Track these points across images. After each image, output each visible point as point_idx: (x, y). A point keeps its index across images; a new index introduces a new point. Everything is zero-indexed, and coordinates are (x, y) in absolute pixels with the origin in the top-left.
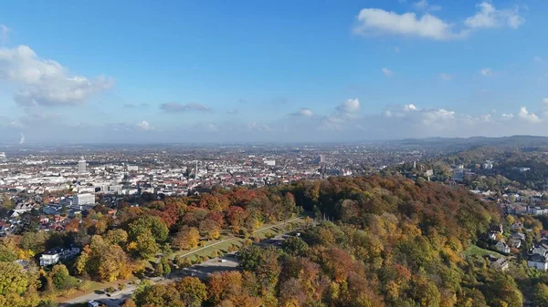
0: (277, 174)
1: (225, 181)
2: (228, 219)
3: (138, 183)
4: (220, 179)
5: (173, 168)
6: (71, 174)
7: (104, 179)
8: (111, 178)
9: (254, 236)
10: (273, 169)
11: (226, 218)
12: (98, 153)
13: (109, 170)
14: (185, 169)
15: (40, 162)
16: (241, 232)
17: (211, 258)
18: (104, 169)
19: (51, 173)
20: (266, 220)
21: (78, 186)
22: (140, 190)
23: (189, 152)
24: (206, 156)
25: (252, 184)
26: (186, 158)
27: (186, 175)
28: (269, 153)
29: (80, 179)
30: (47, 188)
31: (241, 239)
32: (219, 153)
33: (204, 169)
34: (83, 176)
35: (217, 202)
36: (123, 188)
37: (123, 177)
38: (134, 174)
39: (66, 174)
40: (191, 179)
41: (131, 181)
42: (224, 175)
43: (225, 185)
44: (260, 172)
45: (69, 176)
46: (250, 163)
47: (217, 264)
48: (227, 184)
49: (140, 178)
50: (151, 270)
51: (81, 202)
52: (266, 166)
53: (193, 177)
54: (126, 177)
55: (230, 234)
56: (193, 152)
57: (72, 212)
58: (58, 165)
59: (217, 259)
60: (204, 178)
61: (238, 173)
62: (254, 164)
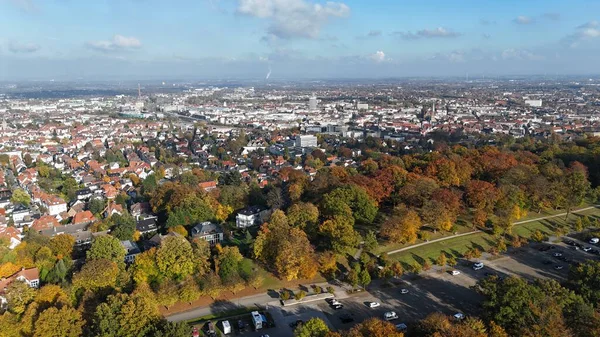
0: (545, 120)
1: (468, 126)
2: (467, 200)
3: (365, 123)
4: (462, 123)
5: (406, 107)
6: (302, 111)
7: (333, 118)
8: (339, 118)
9: (510, 233)
10: (538, 113)
11: (464, 199)
12: (332, 89)
13: (339, 108)
14: (419, 109)
15: (280, 97)
16: (489, 224)
17: (435, 263)
18: (334, 106)
19: (285, 109)
20: (532, 207)
21: (307, 125)
22: (365, 132)
23: (428, 88)
24: (447, 93)
25: (506, 132)
26: (423, 95)
27: (420, 116)
28: (532, 89)
29: (310, 117)
30: (279, 126)
31: (487, 236)
32: (463, 89)
33: (443, 109)
34: (313, 114)
35: (453, 170)
36: (349, 129)
37: (351, 116)
38: (362, 114)
39: (298, 111)
40: (426, 122)
41: (358, 121)
42: (469, 118)
43: (468, 133)
44: (519, 116)
45: (300, 114)
46: (504, 103)
47: (444, 277)
48: (471, 130)
49: (369, 118)
50: (345, 270)
51: (303, 144)
52: (528, 107)
53: (428, 119)
54: (354, 116)
55: (471, 225)
56: (433, 88)
57: (294, 154)
58: (294, 101)
59: (445, 266)
60: (442, 121)
61: (487, 117)
62: (510, 104)
